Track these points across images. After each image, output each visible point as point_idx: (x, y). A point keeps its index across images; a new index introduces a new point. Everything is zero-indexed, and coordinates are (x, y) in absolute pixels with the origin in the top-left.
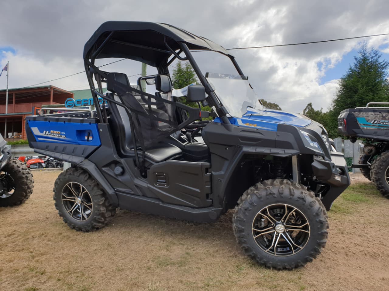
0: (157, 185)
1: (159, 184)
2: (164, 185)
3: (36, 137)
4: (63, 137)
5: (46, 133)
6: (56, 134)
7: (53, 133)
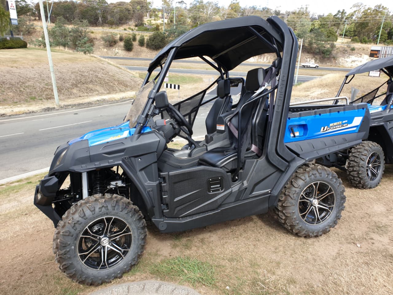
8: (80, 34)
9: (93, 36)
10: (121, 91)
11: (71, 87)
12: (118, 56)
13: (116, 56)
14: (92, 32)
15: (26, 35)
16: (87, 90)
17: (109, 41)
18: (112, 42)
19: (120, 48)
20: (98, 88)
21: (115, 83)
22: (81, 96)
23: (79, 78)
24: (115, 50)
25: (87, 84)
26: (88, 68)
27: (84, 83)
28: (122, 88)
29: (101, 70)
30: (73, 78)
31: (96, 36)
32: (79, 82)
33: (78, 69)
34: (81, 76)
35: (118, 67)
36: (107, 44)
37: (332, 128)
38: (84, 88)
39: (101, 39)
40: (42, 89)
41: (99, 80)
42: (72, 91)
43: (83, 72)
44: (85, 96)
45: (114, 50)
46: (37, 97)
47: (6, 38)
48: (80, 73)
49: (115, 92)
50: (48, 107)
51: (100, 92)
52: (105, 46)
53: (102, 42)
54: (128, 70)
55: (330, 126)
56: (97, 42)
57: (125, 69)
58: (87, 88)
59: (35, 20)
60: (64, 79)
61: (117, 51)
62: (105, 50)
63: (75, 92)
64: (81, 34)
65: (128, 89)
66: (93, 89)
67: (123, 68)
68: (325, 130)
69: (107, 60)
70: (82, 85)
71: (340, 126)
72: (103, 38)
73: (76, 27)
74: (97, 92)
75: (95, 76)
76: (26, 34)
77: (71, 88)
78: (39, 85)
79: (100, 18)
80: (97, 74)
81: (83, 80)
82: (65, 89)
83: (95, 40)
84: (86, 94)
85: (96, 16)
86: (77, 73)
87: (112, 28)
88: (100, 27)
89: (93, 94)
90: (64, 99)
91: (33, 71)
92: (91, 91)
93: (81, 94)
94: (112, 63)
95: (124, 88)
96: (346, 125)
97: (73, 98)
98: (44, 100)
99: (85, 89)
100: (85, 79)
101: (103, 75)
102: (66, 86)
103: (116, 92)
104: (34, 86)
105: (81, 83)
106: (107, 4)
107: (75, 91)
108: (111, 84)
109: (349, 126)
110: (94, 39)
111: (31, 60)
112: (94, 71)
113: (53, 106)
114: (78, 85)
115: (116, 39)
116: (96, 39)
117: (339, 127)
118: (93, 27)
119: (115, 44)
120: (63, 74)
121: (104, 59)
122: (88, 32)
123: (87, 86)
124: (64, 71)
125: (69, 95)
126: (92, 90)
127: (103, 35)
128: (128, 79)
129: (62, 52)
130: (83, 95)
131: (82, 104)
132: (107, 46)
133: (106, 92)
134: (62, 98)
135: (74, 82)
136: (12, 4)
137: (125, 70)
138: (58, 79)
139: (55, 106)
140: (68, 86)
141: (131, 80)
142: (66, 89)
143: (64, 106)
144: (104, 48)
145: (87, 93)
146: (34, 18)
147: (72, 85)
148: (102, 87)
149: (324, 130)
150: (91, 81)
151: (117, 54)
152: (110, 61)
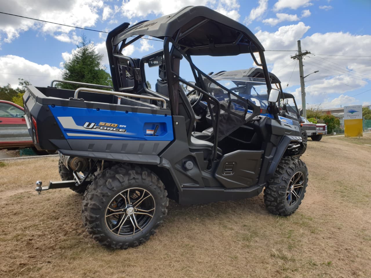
0: (224, 174)
1: (225, 173)
2: (230, 173)
3: (63, 132)
4: (121, 132)
5: (88, 125)
6: (110, 127)
7: (104, 126)
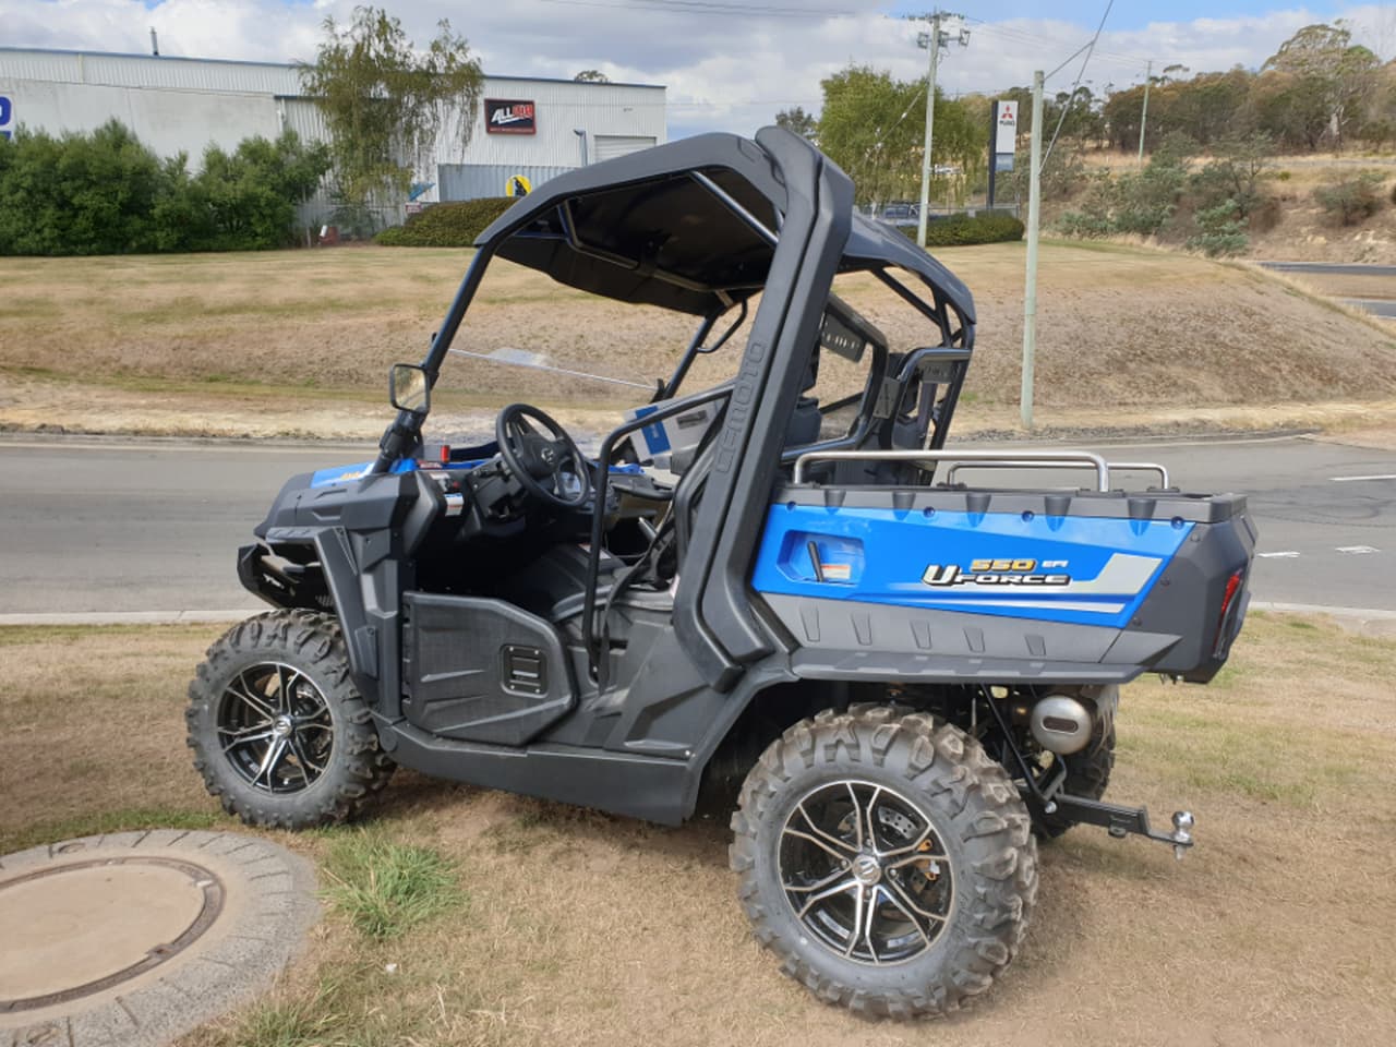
8: (1232, 185)
9: (1280, 187)
10: (1296, 397)
11: (1103, 369)
12: (1370, 260)
13: (1360, 263)
14: (1285, 176)
15: (1053, 201)
16: (1155, 384)
17: (1345, 207)
18: (1356, 209)
19: (1387, 231)
20: (1202, 379)
21: (1283, 366)
22: (1126, 404)
23: (1141, 339)
24: (1364, 237)
25: (1162, 363)
26: (1190, 308)
27: (1151, 360)
28: (1306, 385)
29: (1242, 316)
30: (1118, 338)
31: (1294, 189)
32: (1135, 355)
33: (1147, 309)
34: (1150, 334)
35: (1327, 305)
36: (1334, 218)
37: (980, 579)
38: (1148, 375)
39: (1313, 201)
40: (1004, 370)
41: (1215, 353)
42: (1099, 383)
43: (1165, 319)
44: (1142, 404)
45: (1358, 238)
46: (981, 395)
47: (966, 214)
48: (1150, 322)
49: (1268, 399)
50: (995, 427)
51: (1206, 393)
52: (1323, 224)
53: (1314, 211)
54: (1374, 318)
55: (972, 568)
56: (1291, 212)
57: (1362, 314)
58: (1160, 376)
59: (1098, 149)
60: (1086, 342)
61: (1370, 241)
62: (1321, 240)
63: (1112, 387)
64: (1237, 185)
65: (1335, 392)
66: (1180, 382)
67: (1351, 310)
68: (946, 578)
69: (1288, 278)
70: (1146, 368)
71: (1027, 579)
72: (1319, 195)
73: (1220, 161)
74: (1192, 395)
75: (1207, 336)
76: (1055, 197)
77: (1100, 373)
78: (1000, 355)
79: (1334, 120)
80: (1218, 330)
81: (1154, 347)
82: (1077, 375)
83: (1288, 204)
84: (1146, 397)
85: (1320, 114)
86: (1143, 322)
87: (1376, 152)
88: (1326, 152)
89: (1174, 400)
90: (1063, 408)
91: (998, 311)
92: (1172, 388)
93: (1128, 397)
94: (1308, 289)
95: (1319, 384)
96: (1062, 578)
97: (1097, 408)
98: (998, 406)
99: (1148, 379)
100: (1162, 347)
101: (1240, 335)
102: (1087, 365)
103: (1274, 401)
104: (981, 361)
105: (1143, 358)
106: (1379, 62)
107: (1110, 384)
108: (1264, 369)
109: (1075, 587)
110: (1284, 200)
111: (1004, 279)
112: (1208, 319)
113: (1012, 427)
114: (1128, 364)
115: (1377, 194)
116: (1294, 199)
117: (1021, 583)
118: (1296, 154)
119: (1368, 216)
120: (1091, 325)
121: (1277, 275)
122: (1267, 176)
123: (1164, 369)
124: (1100, 313)
125: (1086, 397)
126: (1175, 384)
127: (1325, 184)
128: (1351, 353)
129: (1127, 251)
130: (1136, 400)
131: (1112, 430)
132: (1331, 226)
133: (1227, 397)
134: (1059, 403)
135: (1119, 353)
136: (1008, 109)
137: (1358, 319)
138: (1067, 340)
139: (1018, 428)
140: (1093, 365)
141: (1367, 355)
142: (1082, 376)
143: (1045, 430)
144: (1316, 233)
145: (1154, 394)
146: (1095, 145)
147: (1107, 363)
148: (1218, 380)
149: (938, 576)
150: (1184, 354)
151: (1367, 256)
152: (1301, 283)
